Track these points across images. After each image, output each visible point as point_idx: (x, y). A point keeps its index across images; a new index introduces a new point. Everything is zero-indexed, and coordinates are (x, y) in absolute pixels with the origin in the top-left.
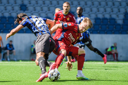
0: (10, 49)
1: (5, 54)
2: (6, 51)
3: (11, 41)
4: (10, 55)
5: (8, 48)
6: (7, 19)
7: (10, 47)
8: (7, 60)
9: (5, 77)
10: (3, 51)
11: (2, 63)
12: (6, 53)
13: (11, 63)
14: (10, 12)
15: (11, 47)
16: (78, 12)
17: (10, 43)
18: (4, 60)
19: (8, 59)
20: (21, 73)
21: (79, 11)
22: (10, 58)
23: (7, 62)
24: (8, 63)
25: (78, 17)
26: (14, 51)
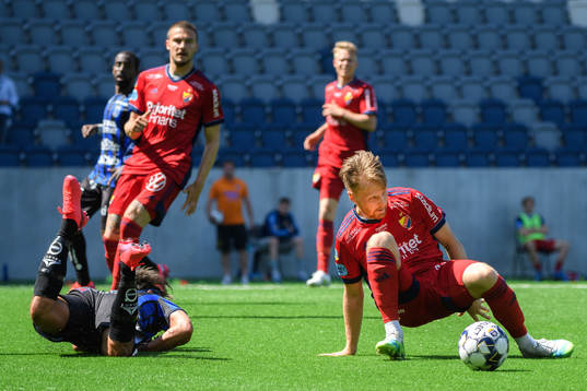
0: (283, 233)
1: (260, 255)
2: (264, 242)
3: (285, 201)
4: (284, 258)
5: (275, 228)
6: (268, 110)
7: (283, 222)
8: (269, 279)
9: (262, 348)
10: (252, 240)
11: (250, 292)
12: (266, 250)
13: (286, 291)
14: (279, 83)
15: (285, 223)
16: (118, 73)
17: (282, 209)
18: (256, 277)
19: (276, 274)
20: (329, 330)
21: (122, 72)
22: (280, 268)
23: (268, 287)
24: (273, 291)
25: (117, 93)
26: (297, 239)
